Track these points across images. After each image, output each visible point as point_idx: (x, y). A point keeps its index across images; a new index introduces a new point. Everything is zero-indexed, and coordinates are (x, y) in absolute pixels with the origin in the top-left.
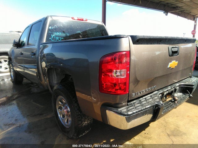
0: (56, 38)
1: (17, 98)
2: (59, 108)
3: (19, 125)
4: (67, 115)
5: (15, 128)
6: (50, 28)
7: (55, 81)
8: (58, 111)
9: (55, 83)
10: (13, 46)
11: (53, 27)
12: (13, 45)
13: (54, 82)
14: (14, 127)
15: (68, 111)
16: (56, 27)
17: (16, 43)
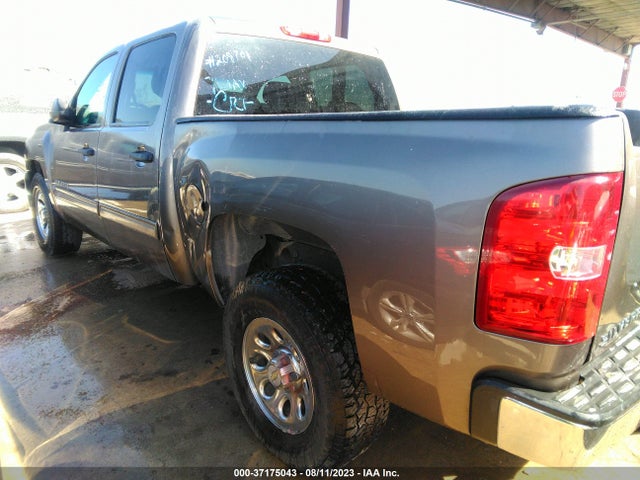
0: (228, 100)
1: (68, 309)
2: (251, 361)
3: (98, 416)
4: (288, 389)
5: (85, 427)
6: (210, 62)
7: (233, 257)
8: (251, 370)
9: (232, 267)
10: (52, 121)
11: (219, 62)
12: (54, 117)
13: (229, 263)
14: (81, 421)
15: (292, 375)
16: (229, 59)
17: (63, 112)
